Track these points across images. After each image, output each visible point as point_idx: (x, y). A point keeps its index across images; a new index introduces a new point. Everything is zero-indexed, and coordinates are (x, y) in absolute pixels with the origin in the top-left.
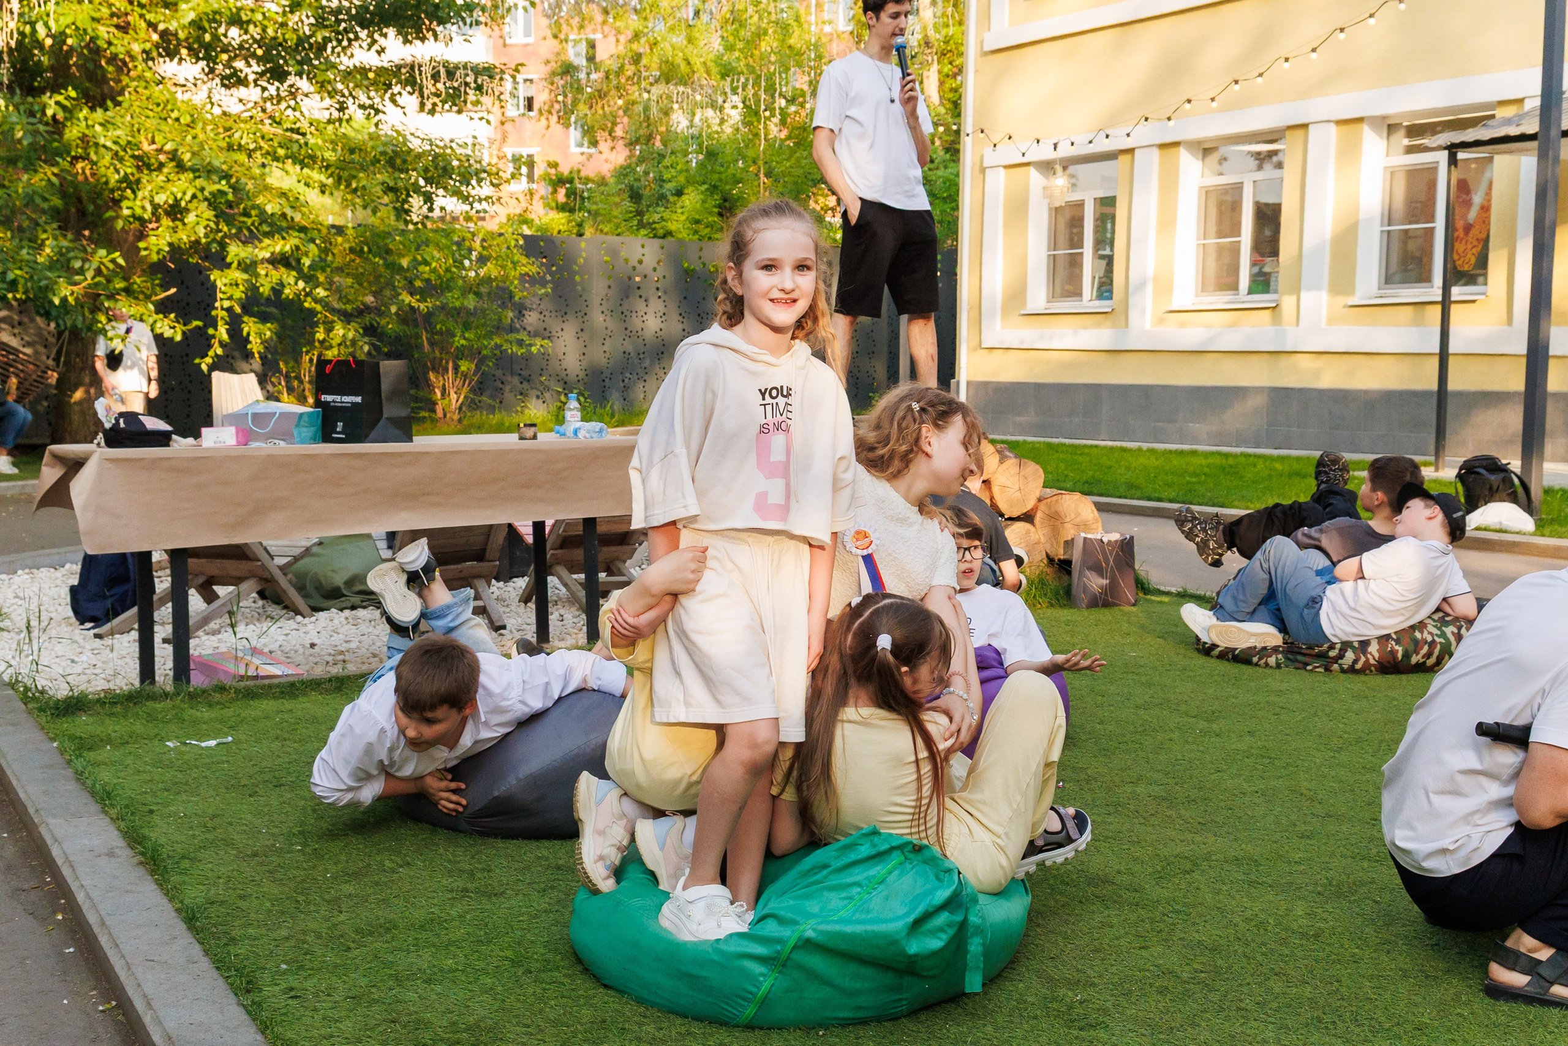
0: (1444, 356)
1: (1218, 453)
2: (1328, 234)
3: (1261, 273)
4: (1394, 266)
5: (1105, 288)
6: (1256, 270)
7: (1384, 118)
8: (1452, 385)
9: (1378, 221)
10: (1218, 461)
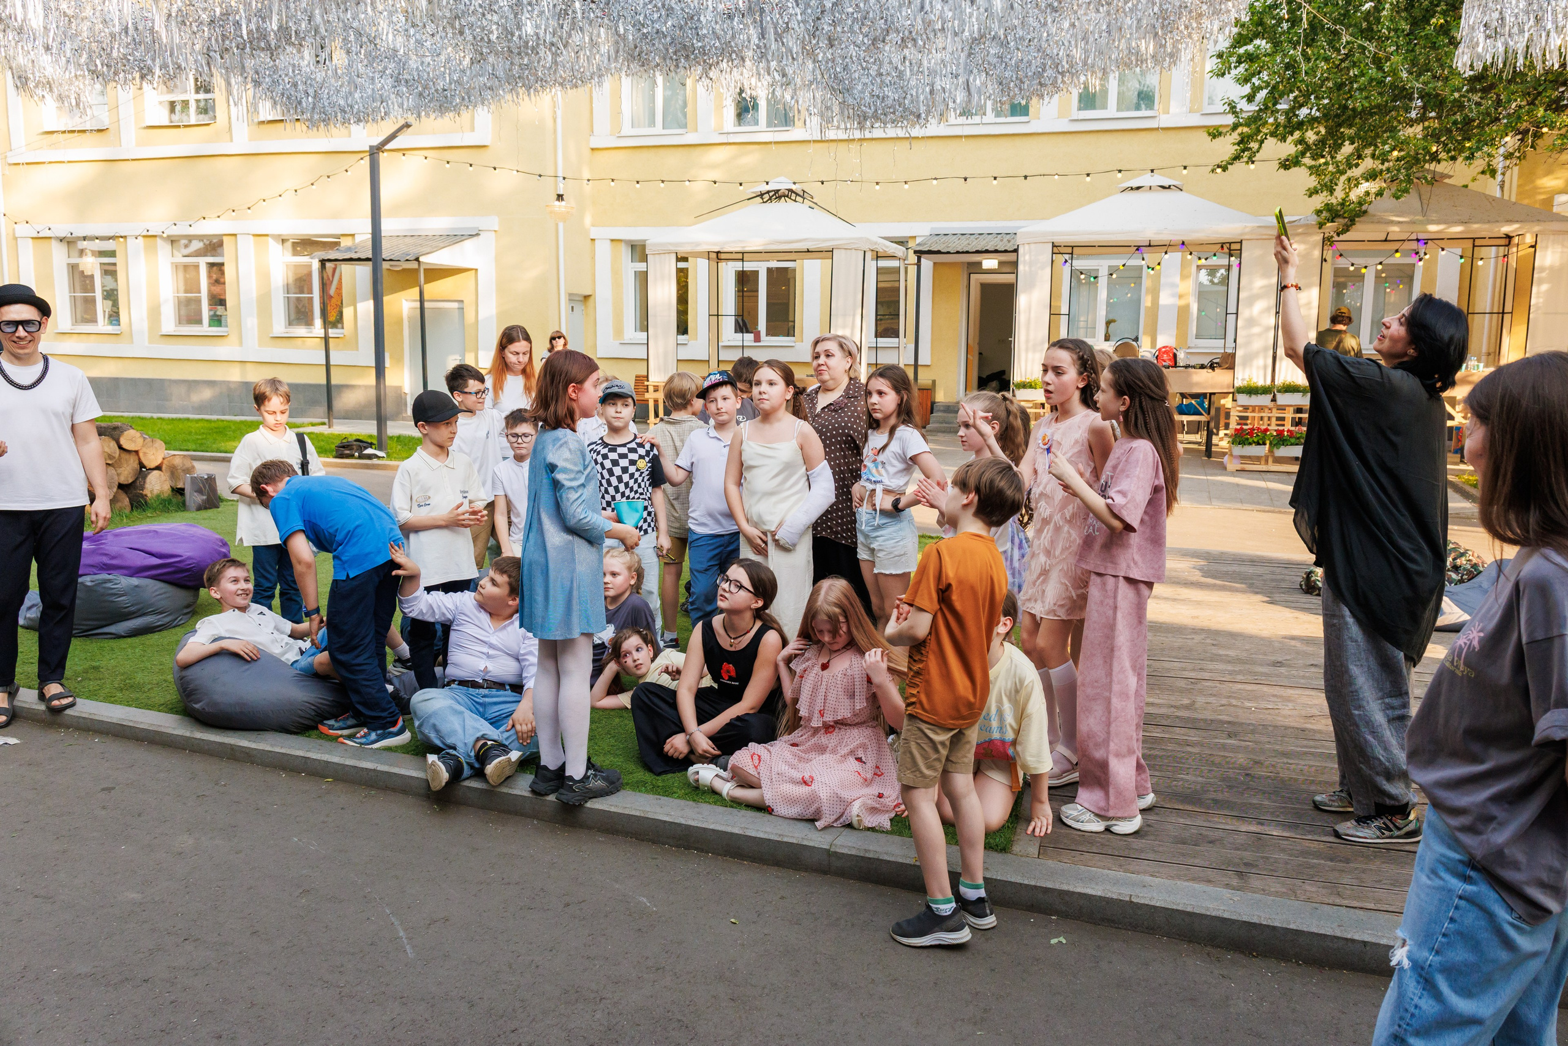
0: (328, 365)
1: (202, 420)
2: (254, 295)
3: (215, 315)
4: (293, 316)
5: (114, 317)
6: (212, 313)
7: (279, 235)
8: (334, 382)
9: (281, 291)
10: (206, 425)
